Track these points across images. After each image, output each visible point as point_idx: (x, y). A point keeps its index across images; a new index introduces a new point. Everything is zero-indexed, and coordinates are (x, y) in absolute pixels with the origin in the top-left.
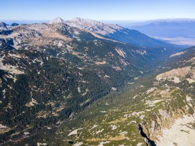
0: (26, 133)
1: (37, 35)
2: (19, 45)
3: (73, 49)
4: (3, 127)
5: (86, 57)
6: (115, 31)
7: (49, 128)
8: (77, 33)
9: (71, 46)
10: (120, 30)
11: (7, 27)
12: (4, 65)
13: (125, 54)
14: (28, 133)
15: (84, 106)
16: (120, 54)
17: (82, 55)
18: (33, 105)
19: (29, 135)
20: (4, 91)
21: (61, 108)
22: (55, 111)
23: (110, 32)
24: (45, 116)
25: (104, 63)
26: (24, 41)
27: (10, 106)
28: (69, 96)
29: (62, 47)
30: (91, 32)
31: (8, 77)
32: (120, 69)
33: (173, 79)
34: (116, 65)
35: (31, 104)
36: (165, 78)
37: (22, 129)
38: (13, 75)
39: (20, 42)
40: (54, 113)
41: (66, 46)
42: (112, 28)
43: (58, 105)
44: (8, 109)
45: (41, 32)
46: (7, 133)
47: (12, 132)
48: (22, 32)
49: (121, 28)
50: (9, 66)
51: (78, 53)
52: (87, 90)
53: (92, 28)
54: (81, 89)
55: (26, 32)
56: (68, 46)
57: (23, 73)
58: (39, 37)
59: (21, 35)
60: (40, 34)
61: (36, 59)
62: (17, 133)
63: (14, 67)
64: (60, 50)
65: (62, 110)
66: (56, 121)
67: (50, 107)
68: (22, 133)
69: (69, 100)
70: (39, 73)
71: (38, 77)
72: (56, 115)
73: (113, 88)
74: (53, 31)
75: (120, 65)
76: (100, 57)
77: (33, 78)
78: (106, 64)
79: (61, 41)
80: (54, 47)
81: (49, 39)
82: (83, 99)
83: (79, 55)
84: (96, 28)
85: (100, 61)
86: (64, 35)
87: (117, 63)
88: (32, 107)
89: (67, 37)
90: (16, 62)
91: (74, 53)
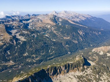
0: (20, 67)
1: (40, 21)
2: (31, 26)
3: (54, 30)
4: (13, 62)
5: (60, 34)
6: (86, 19)
7: (30, 66)
8: (60, 20)
9: (54, 28)
10: (90, 18)
11: (30, 16)
12: (19, 36)
13: (84, 34)
14: (21, 67)
15: (49, 59)
16: (80, 34)
17: (58, 33)
18: (26, 55)
19: (21, 68)
20: (16, 48)
21: (38, 59)
22: (34, 59)
23: (83, 19)
24: (29, 61)
25: (69, 38)
26: (33, 24)
27: (17, 54)
28: (44, 54)
29: (49, 28)
30: (68, 20)
31: (19, 41)
32: (77, 42)
33: (100, 52)
34: (76, 40)
35: (25, 55)
36: (96, 51)
37: (19, 65)
38: (21, 41)
39: (31, 25)
40: (34, 60)
41: (51, 28)
42: (84, 17)
43: (37, 57)
44: (16, 56)
45: (42, 20)
46: (13, 65)
47: (15, 65)
48: (33, 19)
49: (91, 17)
50: (21, 37)
51: (56, 32)
52: (53, 52)
53: (71, 17)
54: (51, 51)
55: (35, 20)
56: (52, 28)
57: (26, 40)
58: (41, 22)
59: (33, 21)
60: (41, 21)
61: (34, 34)
62: (17, 66)
63: (23, 37)
64: (48, 29)
65: (38, 60)
66: (34, 64)
67: (33, 58)
68: (19, 67)
69: (43, 55)
70: (32, 41)
71: (31, 43)
72: (35, 61)
73: (69, 53)
74: (48, 19)
75: (78, 40)
76: (67, 35)
77: (29, 43)
78: (69, 39)
79: (50, 25)
80: (46, 28)
81: (45, 23)
82: (50, 56)
83: (57, 33)
84: (74, 17)
85: (67, 37)
86: (53, 21)
87: (76, 39)
88: (26, 56)
89: (54, 23)
90: (25, 35)
91: (54, 32)
